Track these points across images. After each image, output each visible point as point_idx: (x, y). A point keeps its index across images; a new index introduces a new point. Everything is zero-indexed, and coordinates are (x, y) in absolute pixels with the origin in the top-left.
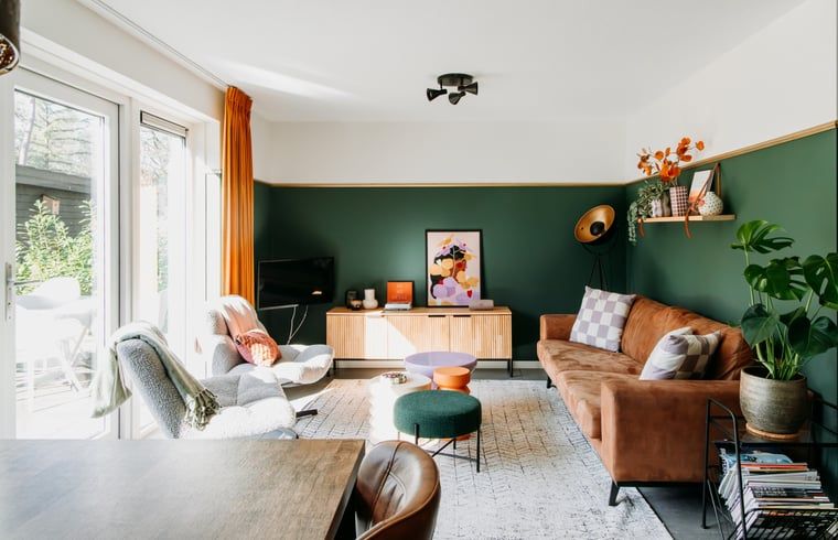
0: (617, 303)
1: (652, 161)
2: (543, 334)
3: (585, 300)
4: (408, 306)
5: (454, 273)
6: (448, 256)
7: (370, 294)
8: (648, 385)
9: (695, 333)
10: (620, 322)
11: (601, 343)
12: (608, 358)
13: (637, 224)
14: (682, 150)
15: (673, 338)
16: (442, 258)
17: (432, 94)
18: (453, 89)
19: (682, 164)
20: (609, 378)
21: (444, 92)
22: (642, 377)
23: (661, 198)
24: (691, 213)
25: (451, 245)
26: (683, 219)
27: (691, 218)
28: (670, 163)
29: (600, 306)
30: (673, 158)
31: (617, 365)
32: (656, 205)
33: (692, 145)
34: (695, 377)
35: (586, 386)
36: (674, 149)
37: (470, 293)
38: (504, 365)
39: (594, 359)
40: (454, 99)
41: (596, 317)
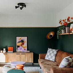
0: (55, 51)
1: (62, 22)
2: (40, 58)
3: (48, 51)
4: (12, 52)
5: (22, 45)
6: (21, 42)
7: (4, 49)
8: (61, 69)
9: (71, 57)
10: (55, 55)
11: (51, 60)
12: (52, 63)
13: (59, 35)
14: (68, 19)
15: (66, 58)
16: (19, 42)
17: (16, 7)
18: (21, 6)
19: (68, 22)
20: (53, 67)
21: (19, 7)
22: (59, 67)
23: (64, 30)
24: (70, 32)
25: (21, 39)
26: (68, 34)
27: (70, 33)
28: (66, 22)
29: (51, 52)
30: (66, 21)
31: (54, 64)
32: (63, 31)
33: (70, 18)
34: (70, 67)
35: (48, 69)
36: (67, 19)
37: (25, 49)
38: (32, 64)
39: (49, 63)
40: (21, 8)
41: (50, 54)
